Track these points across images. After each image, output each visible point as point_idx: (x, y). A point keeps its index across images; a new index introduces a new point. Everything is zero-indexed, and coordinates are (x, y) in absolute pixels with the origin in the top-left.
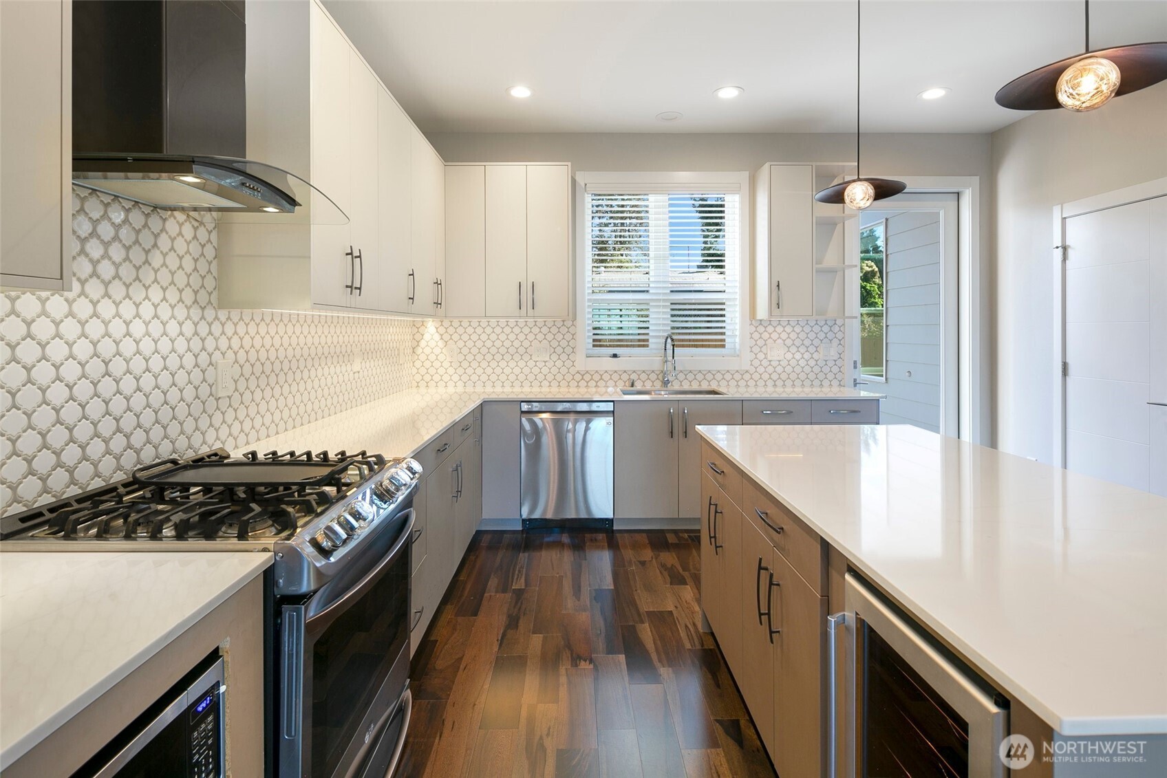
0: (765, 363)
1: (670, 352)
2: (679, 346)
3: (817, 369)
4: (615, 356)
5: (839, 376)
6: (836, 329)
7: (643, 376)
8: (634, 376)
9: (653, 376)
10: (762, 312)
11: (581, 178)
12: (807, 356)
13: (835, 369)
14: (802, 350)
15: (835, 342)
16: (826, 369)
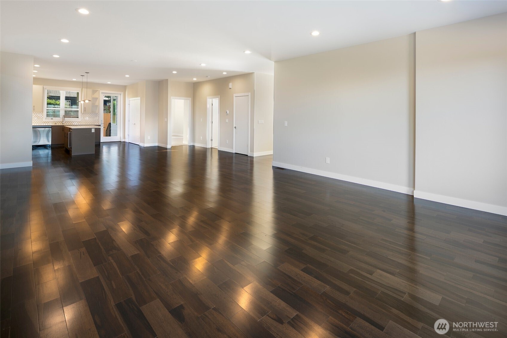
0: (84, 120)
1: (64, 118)
2: (66, 117)
3: (94, 121)
4: (52, 119)
5: (98, 122)
6: (98, 115)
7: (58, 123)
8: (56, 122)
9: (60, 122)
10: (83, 112)
11: (45, 87)
12: (92, 119)
13: (98, 121)
14: (91, 118)
15: (98, 117)
16: (96, 121)
